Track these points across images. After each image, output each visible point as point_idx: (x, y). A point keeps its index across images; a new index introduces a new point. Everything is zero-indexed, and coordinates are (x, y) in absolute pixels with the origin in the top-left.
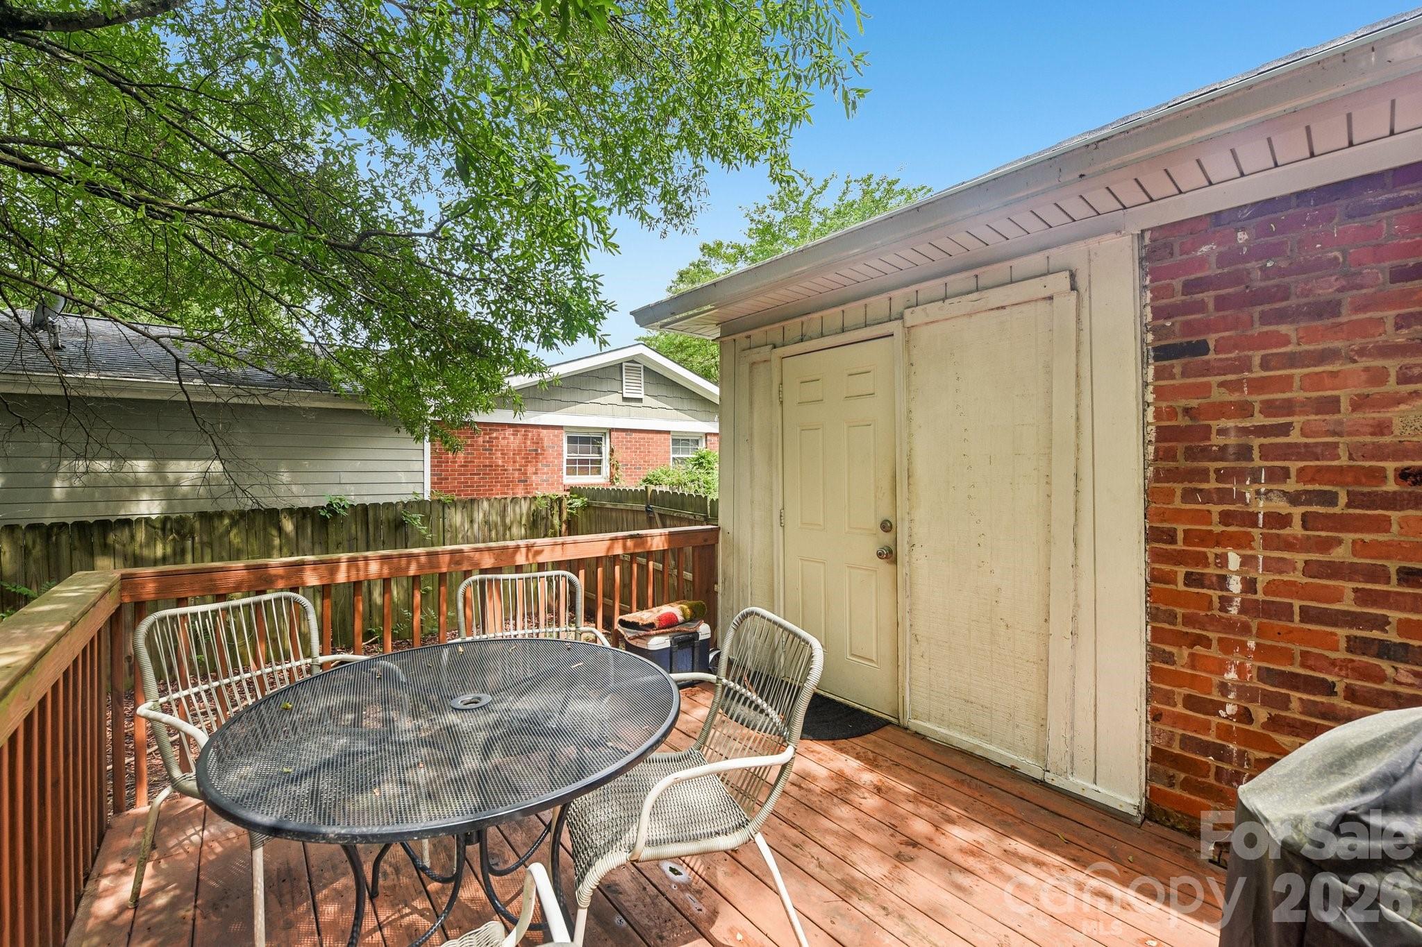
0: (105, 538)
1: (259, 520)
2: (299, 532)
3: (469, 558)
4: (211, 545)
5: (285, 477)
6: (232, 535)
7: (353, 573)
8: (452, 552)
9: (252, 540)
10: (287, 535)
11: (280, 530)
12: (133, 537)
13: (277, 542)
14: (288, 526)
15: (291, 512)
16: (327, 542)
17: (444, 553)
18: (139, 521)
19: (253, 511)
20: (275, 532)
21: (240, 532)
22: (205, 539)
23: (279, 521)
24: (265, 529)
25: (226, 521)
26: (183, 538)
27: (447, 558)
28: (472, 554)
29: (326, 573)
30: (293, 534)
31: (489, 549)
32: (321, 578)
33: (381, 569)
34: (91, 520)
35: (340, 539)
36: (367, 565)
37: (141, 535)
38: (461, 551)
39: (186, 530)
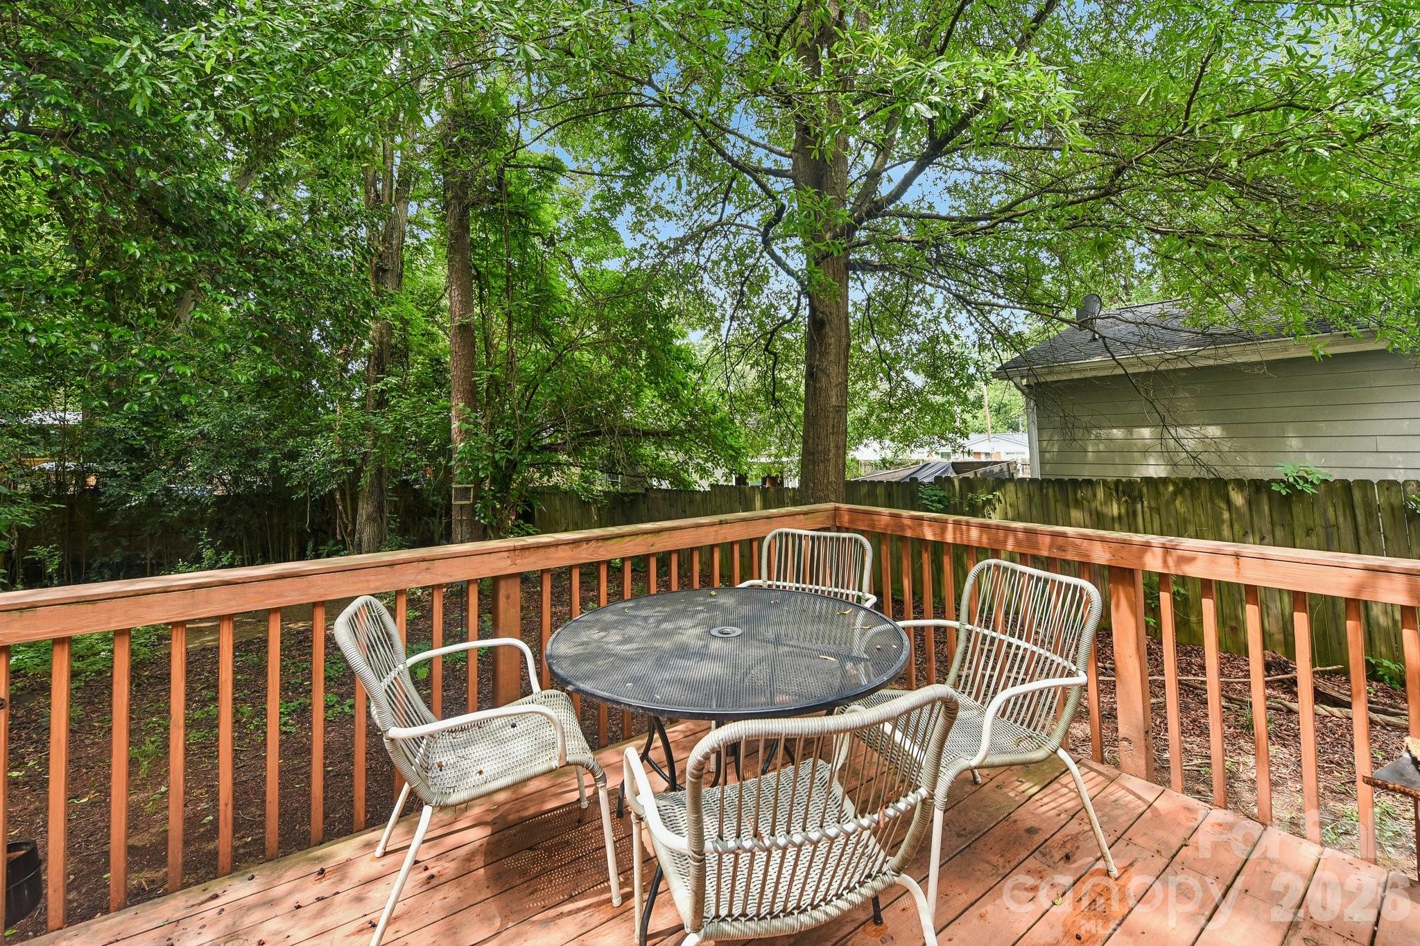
0: (1076, 494)
1: (1205, 491)
2: (1254, 508)
3: (1075, 546)
4: (1158, 511)
5: (1294, 443)
6: (1178, 503)
7: (958, 535)
8: (1054, 535)
9: (1199, 511)
10: (1237, 509)
11: (1229, 502)
12: (1095, 495)
13: (1226, 516)
14: (1238, 499)
15: (1239, 484)
16: (1291, 525)
17: (1043, 533)
18: (1098, 482)
19: (1197, 479)
20: (1223, 505)
21: (1185, 500)
22: (1153, 504)
23: (1228, 494)
24: (1213, 502)
25: (1171, 488)
26: (1134, 500)
27: (1047, 539)
28: (1078, 541)
29: (938, 531)
30: (1245, 510)
31: (1103, 540)
32: (935, 535)
33: (980, 537)
34: (1066, 478)
35: (1310, 523)
36: (968, 530)
37: (1100, 494)
38: (1064, 535)
39: (1136, 493)
